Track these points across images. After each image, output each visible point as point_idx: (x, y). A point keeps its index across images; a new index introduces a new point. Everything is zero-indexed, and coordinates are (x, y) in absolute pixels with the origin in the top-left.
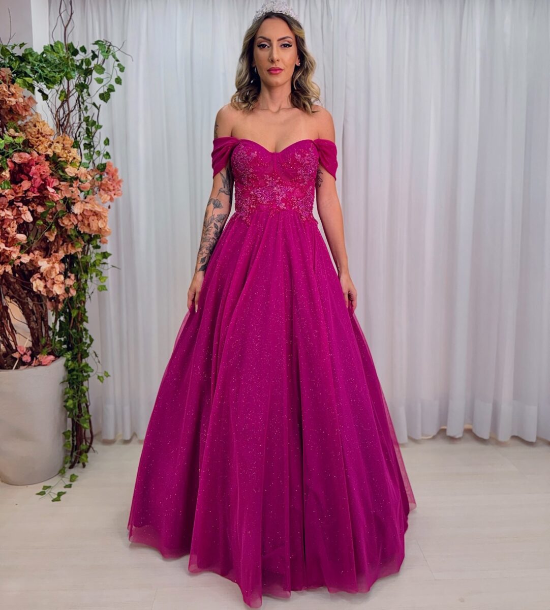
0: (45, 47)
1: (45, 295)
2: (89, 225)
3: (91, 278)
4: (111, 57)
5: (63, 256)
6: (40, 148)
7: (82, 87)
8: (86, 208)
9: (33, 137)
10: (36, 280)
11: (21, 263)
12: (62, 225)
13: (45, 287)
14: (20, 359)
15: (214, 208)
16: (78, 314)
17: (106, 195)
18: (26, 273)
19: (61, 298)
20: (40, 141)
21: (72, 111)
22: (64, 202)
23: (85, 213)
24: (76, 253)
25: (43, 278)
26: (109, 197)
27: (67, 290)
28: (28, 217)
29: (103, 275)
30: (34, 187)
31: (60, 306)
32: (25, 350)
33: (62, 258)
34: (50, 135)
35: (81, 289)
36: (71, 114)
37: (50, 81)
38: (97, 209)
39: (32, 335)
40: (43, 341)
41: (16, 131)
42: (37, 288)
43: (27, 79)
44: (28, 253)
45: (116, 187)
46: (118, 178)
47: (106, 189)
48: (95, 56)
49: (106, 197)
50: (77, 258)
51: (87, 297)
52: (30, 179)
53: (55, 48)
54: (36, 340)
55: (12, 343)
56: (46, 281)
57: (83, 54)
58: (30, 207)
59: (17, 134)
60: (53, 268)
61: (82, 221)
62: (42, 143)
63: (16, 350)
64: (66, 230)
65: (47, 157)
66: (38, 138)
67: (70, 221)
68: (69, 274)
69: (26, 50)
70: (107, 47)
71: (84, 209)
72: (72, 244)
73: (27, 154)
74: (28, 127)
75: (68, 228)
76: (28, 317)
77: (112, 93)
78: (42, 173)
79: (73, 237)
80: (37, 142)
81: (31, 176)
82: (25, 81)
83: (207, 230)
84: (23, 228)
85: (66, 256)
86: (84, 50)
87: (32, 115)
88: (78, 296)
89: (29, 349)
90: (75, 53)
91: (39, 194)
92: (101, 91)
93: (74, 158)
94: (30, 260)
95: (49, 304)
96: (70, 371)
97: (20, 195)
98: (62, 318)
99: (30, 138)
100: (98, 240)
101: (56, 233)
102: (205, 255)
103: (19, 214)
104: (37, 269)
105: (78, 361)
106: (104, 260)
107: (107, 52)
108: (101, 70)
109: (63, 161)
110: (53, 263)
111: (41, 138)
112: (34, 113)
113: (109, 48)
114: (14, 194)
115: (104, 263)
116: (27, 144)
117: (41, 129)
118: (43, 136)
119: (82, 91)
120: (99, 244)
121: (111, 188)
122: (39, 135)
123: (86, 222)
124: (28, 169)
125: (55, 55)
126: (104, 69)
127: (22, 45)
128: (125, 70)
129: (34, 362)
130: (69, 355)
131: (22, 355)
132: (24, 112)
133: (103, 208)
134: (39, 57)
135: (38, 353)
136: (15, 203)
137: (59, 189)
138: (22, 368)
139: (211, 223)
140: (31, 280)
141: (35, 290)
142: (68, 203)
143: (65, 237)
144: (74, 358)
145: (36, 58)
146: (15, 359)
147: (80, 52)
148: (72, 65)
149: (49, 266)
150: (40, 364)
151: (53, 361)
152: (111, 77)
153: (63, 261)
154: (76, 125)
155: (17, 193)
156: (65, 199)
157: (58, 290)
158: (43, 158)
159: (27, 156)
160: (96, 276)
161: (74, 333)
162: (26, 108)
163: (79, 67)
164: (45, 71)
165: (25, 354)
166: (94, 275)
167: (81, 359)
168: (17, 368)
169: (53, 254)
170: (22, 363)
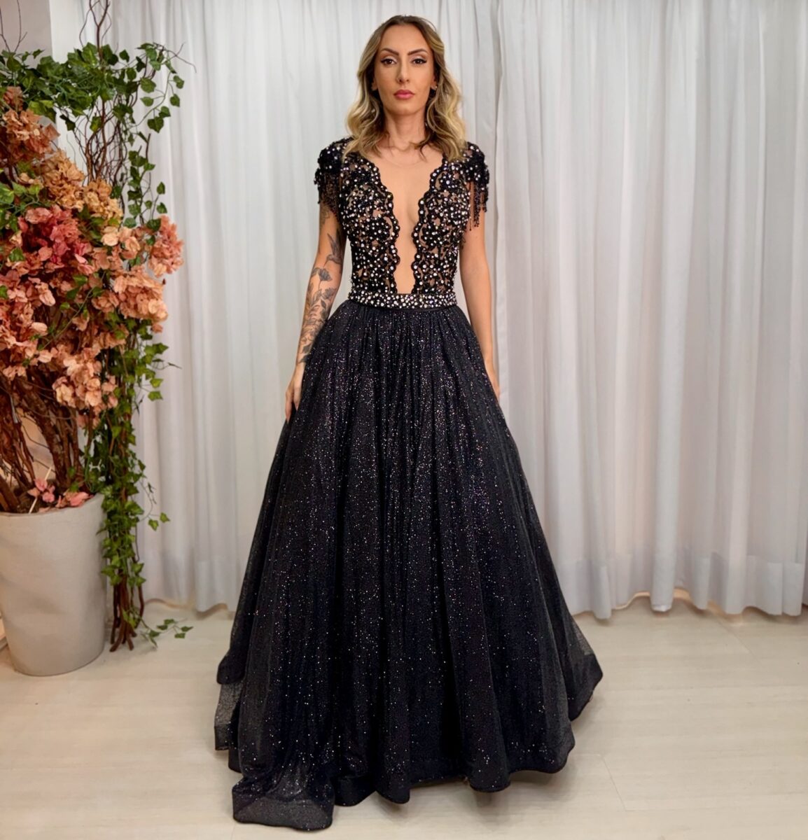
0: (69, 55)
1: (74, 406)
2: (136, 307)
3: (140, 381)
4: (164, 67)
5: (99, 351)
6: (64, 200)
7: (123, 111)
8: (131, 284)
9: (54, 184)
10: (60, 386)
11: (39, 363)
12: (97, 307)
13: (74, 395)
14: (40, 498)
15: (321, 280)
16: (121, 434)
17: (160, 265)
18: (46, 377)
19: (97, 411)
20: (64, 189)
21: (109, 143)
22: (100, 276)
23: (130, 290)
24: (117, 346)
25: (70, 383)
26: (165, 268)
27: (105, 399)
28: (49, 299)
29: (157, 377)
30: (56, 256)
31: (96, 422)
32: (46, 485)
33: (97, 354)
34: (79, 180)
35: (126, 398)
36: (108, 147)
37: (78, 103)
38: (148, 284)
39: (56, 463)
40: (72, 472)
41: (30, 177)
42: (62, 398)
43: (45, 102)
44: (49, 348)
45: (174, 253)
46: (176, 238)
47: (160, 255)
48: (141, 66)
49: (161, 268)
50: (119, 353)
51: (134, 407)
52: (51, 244)
53: (83, 56)
54: (61, 472)
55: (28, 475)
56: (74, 387)
57: (125, 61)
58: (51, 284)
59: (31, 181)
60: (85, 369)
61: (126, 301)
62: (68, 193)
63: (33, 486)
64: (103, 314)
65: (75, 212)
66: (61, 185)
67: (109, 301)
68: (108, 376)
69: (43, 59)
70: (158, 52)
71: (128, 286)
72: (111, 334)
73: (46, 210)
74: (47, 169)
75: (107, 311)
76: (49, 439)
77: (166, 120)
78: (68, 236)
79: (113, 324)
80: (59, 191)
81: (52, 239)
82: (41, 105)
83: (313, 310)
84: (41, 313)
85: (103, 351)
86: (125, 56)
87: (52, 152)
88: (121, 407)
89: (50, 482)
90: (114, 60)
91: (63, 266)
92: (151, 117)
93: (114, 213)
94: (53, 359)
95: (79, 420)
96: (111, 514)
97: (37, 267)
98: (98, 439)
99: (51, 185)
100: (149, 328)
101: (88, 319)
102: (308, 342)
103: (36, 294)
104: (62, 371)
105: (121, 500)
106: (158, 356)
107: (158, 60)
108: (150, 85)
109: (98, 218)
110: (85, 362)
111: (66, 186)
112: (55, 149)
113: (161, 54)
114: (28, 266)
115: (159, 360)
116: (46, 194)
117: (66, 172)
118: (69, 183)
119: (124, 115)
120: (149, 332)
121: (167, 254)
122: (64, 181)
123: (132, 303)
124: (47, 229)
125: (85, 66)
126: (154, 85)
127: (36, 53)
128: (185, 85)
129: (59, 501)
130: (108, 491)
131: (41, 493)
132: (41, 148)
133: (155, 283)
134: (61, 70)
135: (65, 490)
136: (30, 279)
137: (92, 258)
138: (42, 510)
139: (317, 300)
140: (54, 386)
141: (59, 400)
142: (106, 277)
143: (101, 324)
144: (116, 495)
145: (58, 71)
146: (32, 498)
147: (120, 59)
148: (109, 79)
149: (78, 366)
150: (68, 505)
151: (86, 500)
152: (165, 96)
153: (99, 358)
154: (114, 164)
155: (32, 265)
156: (101, 272)
157: (92, 400)
158: (68, 215)
159: (46, 212)
160: (147, 378)
161: (117, 461)
162: (44, 142)
163: (119, 82)
164: (70, 90)
165: (46, 490)
166: (144, 376)
167: (126, 495)
168: (35, 511)
169: (85, 349)
170: (43, 504)
